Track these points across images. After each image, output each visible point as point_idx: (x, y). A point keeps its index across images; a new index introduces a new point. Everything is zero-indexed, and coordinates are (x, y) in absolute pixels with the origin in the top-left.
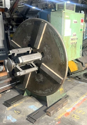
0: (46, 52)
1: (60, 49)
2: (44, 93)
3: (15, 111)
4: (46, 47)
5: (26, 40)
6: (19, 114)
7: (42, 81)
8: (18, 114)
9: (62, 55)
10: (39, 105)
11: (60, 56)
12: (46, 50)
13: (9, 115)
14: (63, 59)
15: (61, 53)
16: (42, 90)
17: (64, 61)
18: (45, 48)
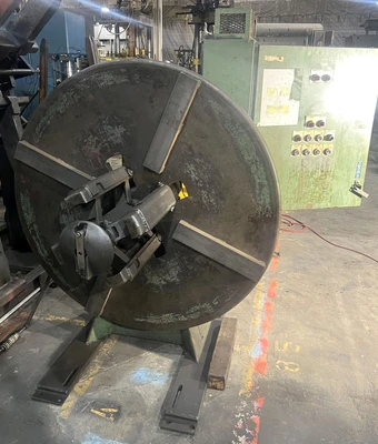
0: (197, 182)
1: (253, 168)
2: (183, 318)
3: (97, 412)
4: (195, 163)
5: (98, 142)
6: (117, 416)
7: (174, 282)
8: (116, 420)
9: (260, 190)
10: (160, 362)
11: (255, 193)
12: (193, 176)
13: (87, 436)
14: (268, 201)
15: (258, 181)
16: (176, 311)
17: (268, 206)
18: (192, 167)
